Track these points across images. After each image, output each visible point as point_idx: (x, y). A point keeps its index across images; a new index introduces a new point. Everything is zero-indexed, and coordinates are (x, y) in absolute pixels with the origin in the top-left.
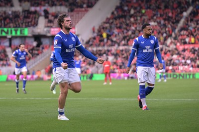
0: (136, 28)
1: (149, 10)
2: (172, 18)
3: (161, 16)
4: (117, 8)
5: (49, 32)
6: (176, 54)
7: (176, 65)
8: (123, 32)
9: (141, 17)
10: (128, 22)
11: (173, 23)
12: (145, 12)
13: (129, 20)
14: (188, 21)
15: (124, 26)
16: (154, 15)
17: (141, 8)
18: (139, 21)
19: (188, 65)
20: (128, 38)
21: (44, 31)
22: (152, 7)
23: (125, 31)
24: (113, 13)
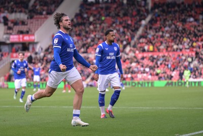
0: (95, 36)
1: (108, 18)
2: (131, 25)
3: (121, 23)
4: (77, 15)
5: (8, 39)
6: (136, 62)
7: (135, 73)
8: (82, 39)
9: (100, 24)
10: (87, 29)
11: (132, 31)
12: (105, 19)
13: (89, 27)
14: (147, 29)
15: (84, 33)
16: (114, 23)
17: (101, 15)
18: (98, 29)
19: (147, 73)
20: (87, 45)
21: (3, 38)
22: (111, 15)
23: (84, 39)
24: (72, 20)
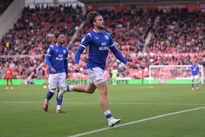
0: (35, 39)
1: (47, 23)
2: (67, 30)
3: (58, 28)
4: (19, 21)
6: (71, 63)
7: (70, 72)
8: (24, 42)
9: (40, 29)
10: (29, 33)
11: (68, 35)
12: (44, 25)
13: (30, 31)
14: (81, 33)
15: (25, 36)
16: (52, 28)
17: (41, 21)
18: (38, 33)
19: (81, 72)
20: (28, 48)
22: (49, 20)
24: (15, 25)
